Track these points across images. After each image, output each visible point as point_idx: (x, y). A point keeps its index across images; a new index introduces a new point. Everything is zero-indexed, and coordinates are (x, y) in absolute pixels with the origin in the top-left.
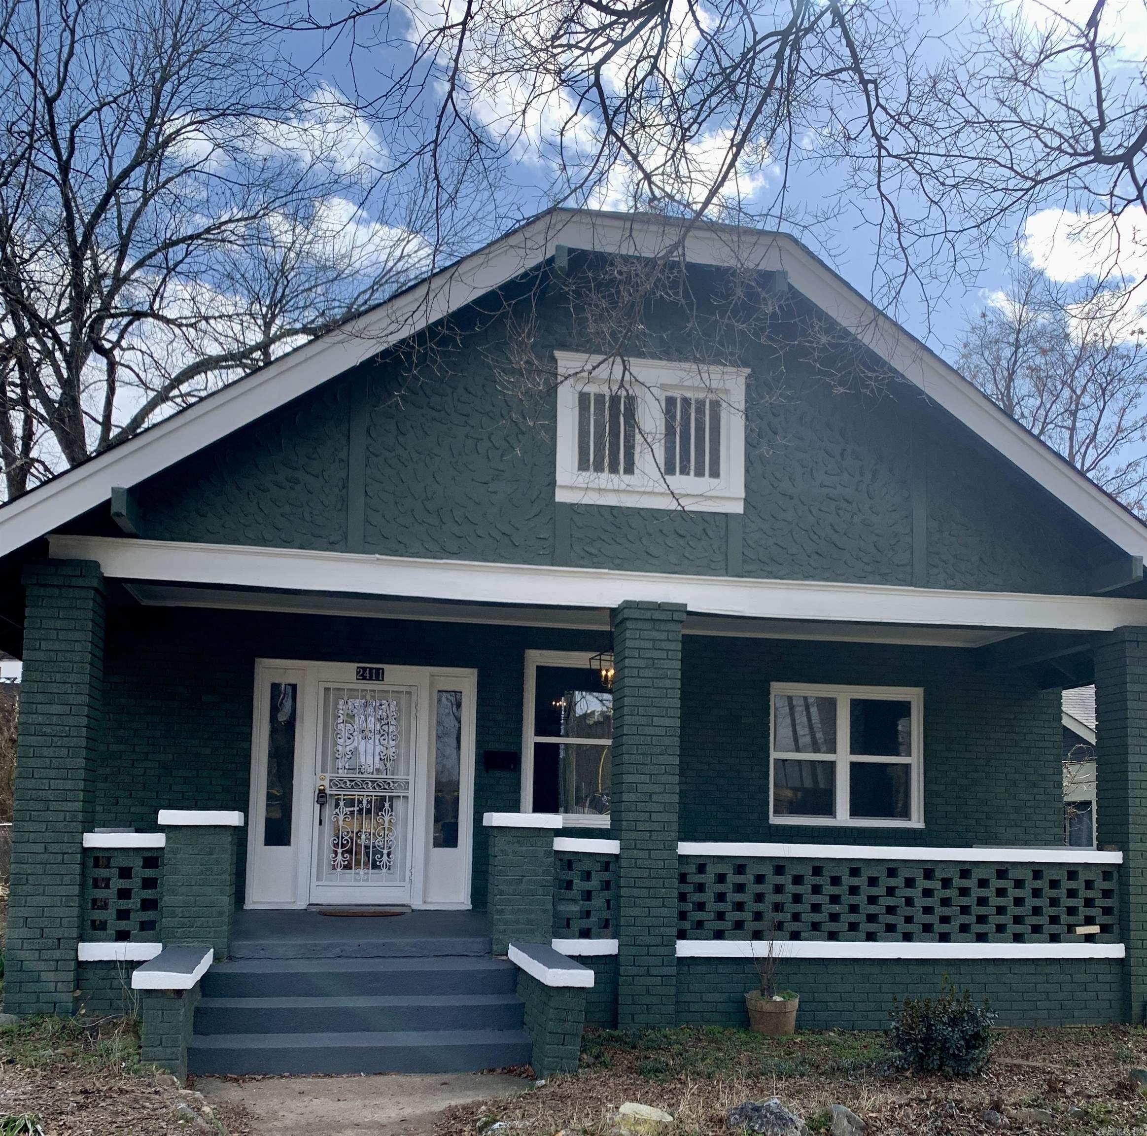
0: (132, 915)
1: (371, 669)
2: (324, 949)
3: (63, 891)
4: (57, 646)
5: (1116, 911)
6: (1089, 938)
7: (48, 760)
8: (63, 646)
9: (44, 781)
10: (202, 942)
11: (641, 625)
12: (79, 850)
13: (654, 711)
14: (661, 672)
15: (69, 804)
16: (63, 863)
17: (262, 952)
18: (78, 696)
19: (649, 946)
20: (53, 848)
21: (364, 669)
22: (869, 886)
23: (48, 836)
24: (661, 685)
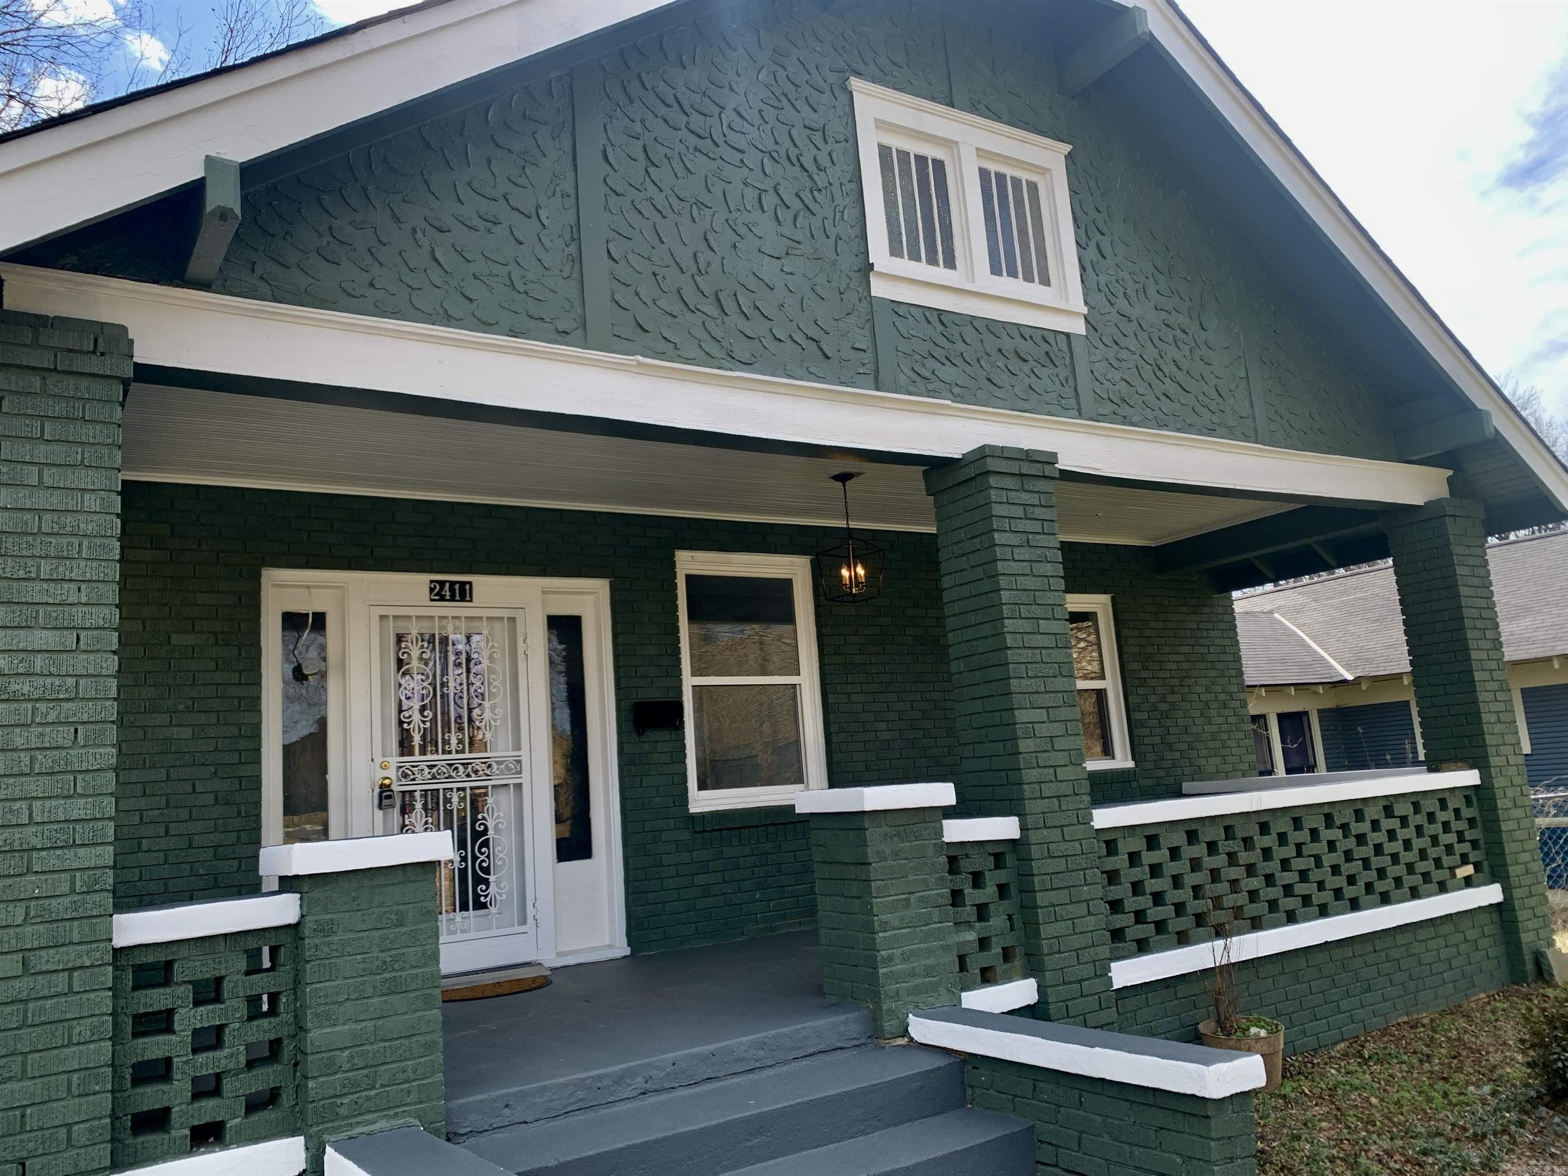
0: (227, 1084)
1: (452, 583)
2: (616, 1083)
3: (73, 1057)
4: (41, 500)
5: (1482, 842)
6: (1468, 882)
7: (25, 758)
8: (54, 500)
9: (18, 805)
10: (396, 1115)
11: (1008, 482)
12: (109, 958)
13: (1038, 611)
14: (1038, 552)
15: (81, 852)
16: (71, 992)
17: (506, 1112)
18: (94, 610)
19: (1080, 982)
20: (45, 960)
21: (442, 583)
22: (1279, 846)
23: (33, 934)
24: (1042, 572)
